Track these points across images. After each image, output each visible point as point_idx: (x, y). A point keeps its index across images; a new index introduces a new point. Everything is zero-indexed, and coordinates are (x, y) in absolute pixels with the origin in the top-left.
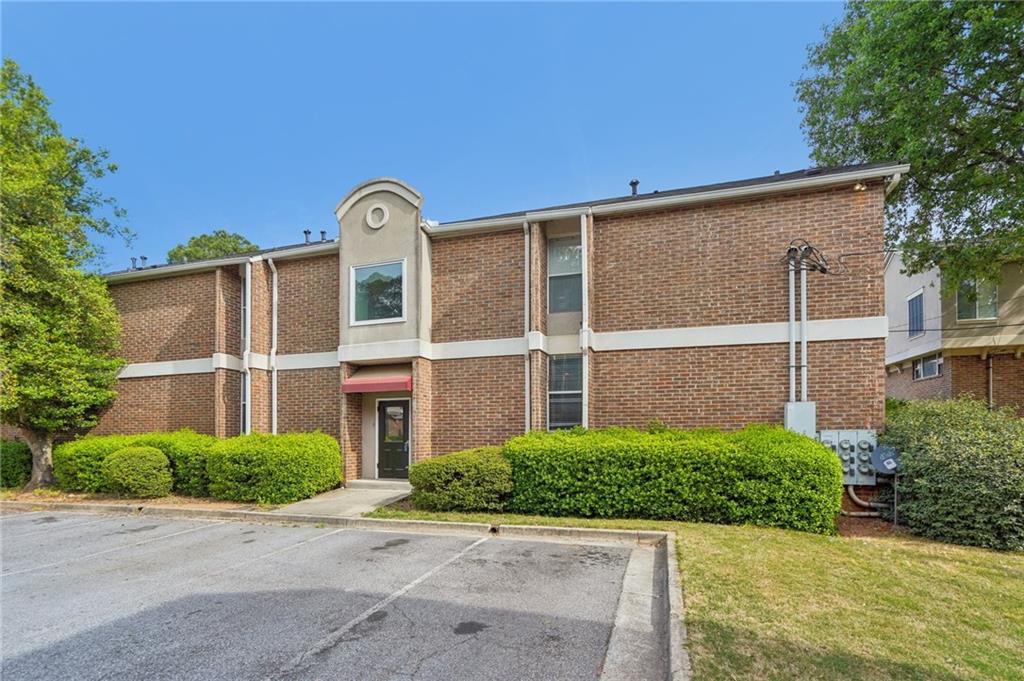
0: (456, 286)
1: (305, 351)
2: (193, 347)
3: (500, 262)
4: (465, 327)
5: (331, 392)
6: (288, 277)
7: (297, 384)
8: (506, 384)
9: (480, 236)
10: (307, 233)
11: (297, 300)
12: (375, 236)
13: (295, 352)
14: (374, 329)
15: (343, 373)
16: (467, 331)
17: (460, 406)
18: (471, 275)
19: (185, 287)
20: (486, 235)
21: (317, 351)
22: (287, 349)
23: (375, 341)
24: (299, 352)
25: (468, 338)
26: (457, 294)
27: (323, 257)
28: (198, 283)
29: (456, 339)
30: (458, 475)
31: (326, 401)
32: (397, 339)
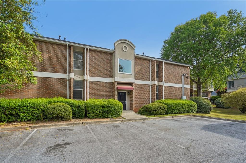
0: (137, 68)
1: (98, 77)
2: (51, 68)
3: (145, 66)
4: (139, 77)
5: (106, 88)
6: (92, 55)
7: (95, 85)
8: (146, 90)
9: (141, 59)
10: (60, 36)
11: (95, 62)
12: (124, 53)
13: (95, 76)
14: (124, 75)
15: (116, 84)
16: (139, 78)
17: (138, 94)
18: (140, 67)
19: (47, 46)
20: (142, 59)
21: (102, 77)
22: (92, 75)
23: (125, 78)
24: (96, 77)
25: (139, 80)
26: (137, 70)
27: (103, 52)
28: (54, 47)
29: (137, 80)
30: (160, 108)
31: (104, 91)
32: (130, 78)
